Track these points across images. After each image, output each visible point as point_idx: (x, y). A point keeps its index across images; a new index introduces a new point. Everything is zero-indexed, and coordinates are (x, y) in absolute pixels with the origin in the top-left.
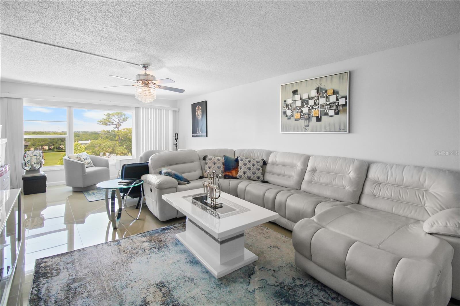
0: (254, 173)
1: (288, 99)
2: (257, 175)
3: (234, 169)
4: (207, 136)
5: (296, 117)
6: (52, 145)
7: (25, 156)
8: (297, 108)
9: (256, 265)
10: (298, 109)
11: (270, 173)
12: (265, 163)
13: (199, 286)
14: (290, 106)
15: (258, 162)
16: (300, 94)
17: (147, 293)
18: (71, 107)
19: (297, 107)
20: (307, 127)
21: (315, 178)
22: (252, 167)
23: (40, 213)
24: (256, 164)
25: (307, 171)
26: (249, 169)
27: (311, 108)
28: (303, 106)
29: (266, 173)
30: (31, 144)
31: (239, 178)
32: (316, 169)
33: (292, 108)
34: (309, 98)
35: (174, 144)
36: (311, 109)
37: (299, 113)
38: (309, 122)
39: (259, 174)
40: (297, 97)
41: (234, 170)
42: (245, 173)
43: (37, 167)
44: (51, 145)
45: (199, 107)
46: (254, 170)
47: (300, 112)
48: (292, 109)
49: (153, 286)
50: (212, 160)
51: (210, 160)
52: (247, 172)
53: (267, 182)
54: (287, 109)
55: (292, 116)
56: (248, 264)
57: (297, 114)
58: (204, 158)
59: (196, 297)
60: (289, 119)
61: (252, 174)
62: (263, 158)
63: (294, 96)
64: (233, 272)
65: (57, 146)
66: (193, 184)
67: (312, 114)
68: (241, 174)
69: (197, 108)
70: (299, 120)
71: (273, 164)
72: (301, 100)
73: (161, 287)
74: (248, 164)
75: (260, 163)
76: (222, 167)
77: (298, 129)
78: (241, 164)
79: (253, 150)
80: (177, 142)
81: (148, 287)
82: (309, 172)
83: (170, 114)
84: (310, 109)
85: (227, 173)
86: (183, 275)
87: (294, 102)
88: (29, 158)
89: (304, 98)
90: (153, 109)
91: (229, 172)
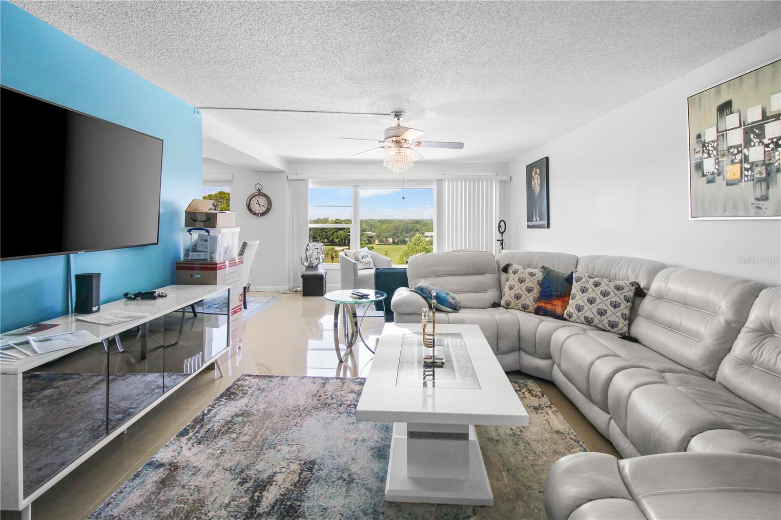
0: (601, 313)
1: (706, 130)
2: (609, 319)
3: (559, 297)
4: (548, 227)
5: (728, 177)
6: (396, 238)
7: (307, 250)
8: (732, 150)
9: (478, 513)
10: (736, 151)
11: (650, 318)
12: (640, 293)
13: (349, 496)
14: (713, 147)
15: (619, 288)
16: (739, 112)
17: (285, 468)
18: (356, 186)
19: (731, 147)
20: (761, 202)
21: (762, 354)
22: (599, 298)
23: (318, 321)
24: (611, 293)
25: (744, 330)
26: (591, 301)
27: (772, 146)
28: (747, 143)
29: (638, 317)
30: (376, 235)
31: (568, 318)
32: (771, 326)
33: (717, 153)
34: (765, 117)
35: (498, 240)
36: (773, 149)
37: (738, 163)
38: (768, 187)
39: (613, 315)
40: (732, 120)
41: (559, 299)
42: (579, 309)
43: (315, 263)
44: (395, 236)
45: (536, 170)
46: (603, 306)
47: (741, 161)
48: (718, 155)
49: (299, 462)
50: (519, 273)
51: (515, 273)
52: (585, 308)
53: (635, 340)
54: (706, 155)
55: (719, 174)
56: (464, 503)
57: (731, 167)
58: (505, 269)
59: (328, 512)
60: (709, 182)
61: (596, 313)
62: (637, 281)
63: (721, 117)
64: (422, 504)
65: (401, 238)
66: (462, 314)
67: (776, 164)
68: (572, 311)
69: (533, 173)
70: (738, 184)
71: (660, 297)
72: (743, 127)
73: (306, 468)
74: (590, 290)
75: (624, 291)
76: (535, 290)
77: (735, 206)
78: (575, 288)
79: (618, 260)
80: (502, 236)
81: (293, 461)
82: (750, 331)
83: (495, 188)
84: (770, 149)
85: (542, 304)
86: (348, 466)
87: (722, 134)
88: (311, 251)
89: (750, 121)
90: (466, 181)
91: (546, 303)
